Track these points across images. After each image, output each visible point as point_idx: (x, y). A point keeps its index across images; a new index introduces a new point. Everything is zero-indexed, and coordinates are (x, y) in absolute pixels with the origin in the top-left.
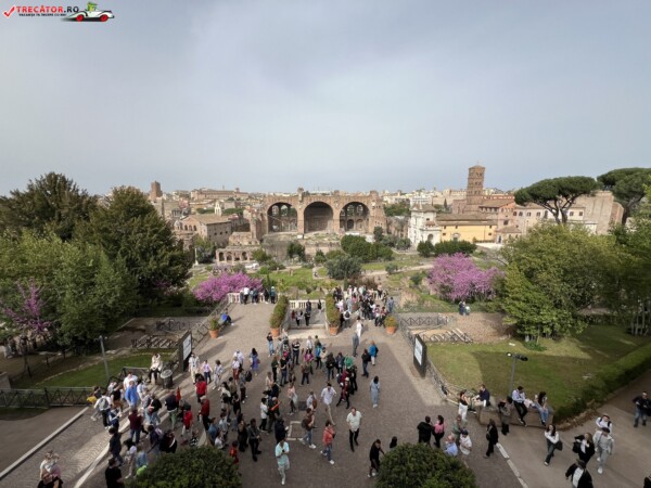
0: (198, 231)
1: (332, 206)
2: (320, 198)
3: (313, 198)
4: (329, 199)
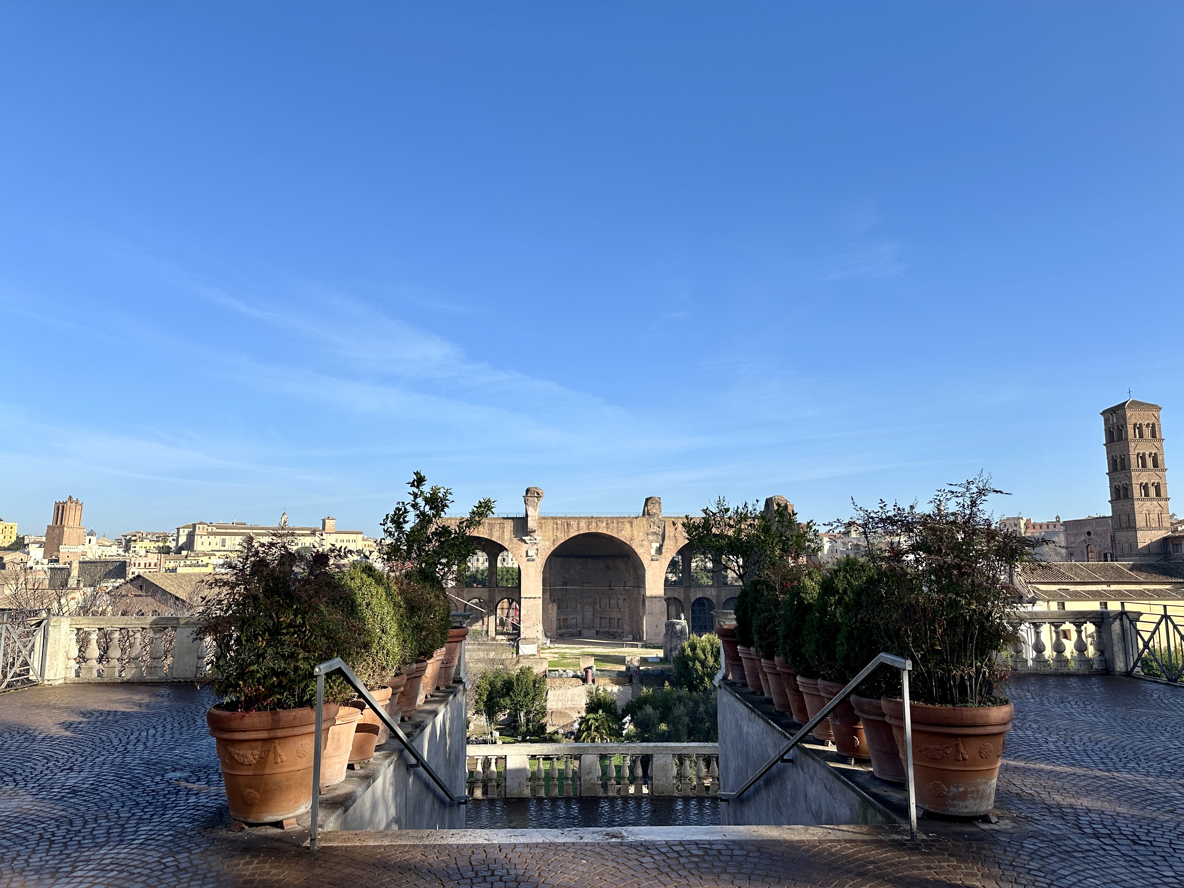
1: (639, 551)
2: (599, 519)
3: (574, 524)
4: (628, 526)
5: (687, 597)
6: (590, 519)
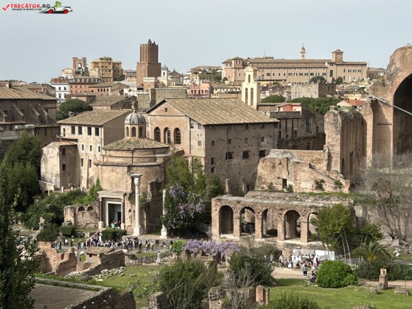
0: (184, 146)
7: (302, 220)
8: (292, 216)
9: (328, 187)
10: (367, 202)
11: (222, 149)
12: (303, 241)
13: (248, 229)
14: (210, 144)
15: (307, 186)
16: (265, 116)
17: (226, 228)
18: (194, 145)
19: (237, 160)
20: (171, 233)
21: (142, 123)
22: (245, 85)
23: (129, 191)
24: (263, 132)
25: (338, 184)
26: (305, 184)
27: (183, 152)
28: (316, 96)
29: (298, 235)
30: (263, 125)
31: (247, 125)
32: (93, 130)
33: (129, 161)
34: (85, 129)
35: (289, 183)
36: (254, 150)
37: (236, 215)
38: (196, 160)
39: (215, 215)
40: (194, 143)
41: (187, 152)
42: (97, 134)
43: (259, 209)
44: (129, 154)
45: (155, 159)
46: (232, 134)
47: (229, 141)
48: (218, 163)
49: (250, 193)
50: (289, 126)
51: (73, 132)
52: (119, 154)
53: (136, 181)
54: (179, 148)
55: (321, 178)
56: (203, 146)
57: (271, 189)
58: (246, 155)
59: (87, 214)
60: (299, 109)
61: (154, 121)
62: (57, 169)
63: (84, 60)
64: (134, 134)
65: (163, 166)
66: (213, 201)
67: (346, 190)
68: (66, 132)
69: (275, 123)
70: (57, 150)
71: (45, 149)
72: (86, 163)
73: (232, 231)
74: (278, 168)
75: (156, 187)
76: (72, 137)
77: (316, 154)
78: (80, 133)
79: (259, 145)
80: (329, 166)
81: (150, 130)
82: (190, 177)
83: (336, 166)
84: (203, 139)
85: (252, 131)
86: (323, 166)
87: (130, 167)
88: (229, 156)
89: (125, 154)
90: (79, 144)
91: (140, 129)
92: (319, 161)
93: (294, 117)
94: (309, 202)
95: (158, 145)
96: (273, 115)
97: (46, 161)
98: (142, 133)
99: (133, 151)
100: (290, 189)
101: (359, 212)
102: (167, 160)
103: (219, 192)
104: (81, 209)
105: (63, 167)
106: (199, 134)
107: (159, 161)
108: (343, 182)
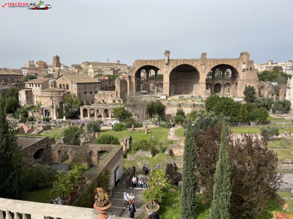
0: (70, 90)
1: (199, 69)
2: (187, 60)
3: (179, 61)
4: (195, 62)
5: (213, 83)
6: (184, 60)
7: (109, 112)
8: (106, 111)
9: (117, 102)
10: (128, 106)
11: (83, 91)
12: (110, 118)
13: (92, 115)
14: (79, 89)
15: (110, 102)
16: (97, 80)
17: (85, 115)
18: (73, 90)
19: (88, 94)
20: (67, 118)
21: (55, 83)
22: (89, 70)
23: (52, 105)
24: (96, 85)
25: (120, 101)
26: (109, 101)
27: (70, 92)
28: (112, 74)
29: (108, 116)
30: (96, 83)
31: (91, 83)
32: (37, 85)
33: (51, 95)
34: (34, 85)
35: (105, 101)
36: (93, 91)
37: (88, 111)
38: (74, 95)
39: (81, 112)
40: (73, 89)
41: (71, 92)
42: (39, 86)
43: (96, 109)
44: (51, 93)
45: (60, 94)
46: (86, 86)
47: (85, 88)
48: (82, 95)
49: (93, 105)
50: (104, 83)
51: (30, 86)
52: (47, 93)
53: (54, 102)
54: (68, 91)
55: (114, 99)
56: (76, 90)
57: (99, 103)
58: (91, 93)
59: (37, 113)
60: (107, 78)
61: (59, 82)
62: (25, 99)
63: (33, 61)
64: (52, 87)
65: (63, 97)
66: (81, 107)
67: (122, 102)
68: (27, 86)
69: (100, 83)
70: (24, 92)
71: (20, 92)
72: (35, 96)
73: (87, 116)
74: (101, 96)
75: (61, 103)
76: (30, 87)
77: (113, 92)
78: (33, 86)
79: (95, 89)
80: (117, 95)
81: (58, 85)
82: (72, 100)
83: (119, 96)
84: (76, 88)
85: (92, 85)
86: (115, 96)
87: (51, 97)
88: (85, 93)
89: (49, 93)
90: (33, 90)
91: (54, 85)
92: (114, 94)
93: (106, 81)
94: (111, 106)
95: (61, 90)
96: (99, 80)
97: (20, 96)
98: (55, 86)
99: (52, 92)
100: (105, 103)
101: (126, 109)
102: (64, 95)
103: (82, 104)
104: (35, 112)
105: (27, 98)
106: (75, 86)
107: (62, 95)
108: (121, 100)
